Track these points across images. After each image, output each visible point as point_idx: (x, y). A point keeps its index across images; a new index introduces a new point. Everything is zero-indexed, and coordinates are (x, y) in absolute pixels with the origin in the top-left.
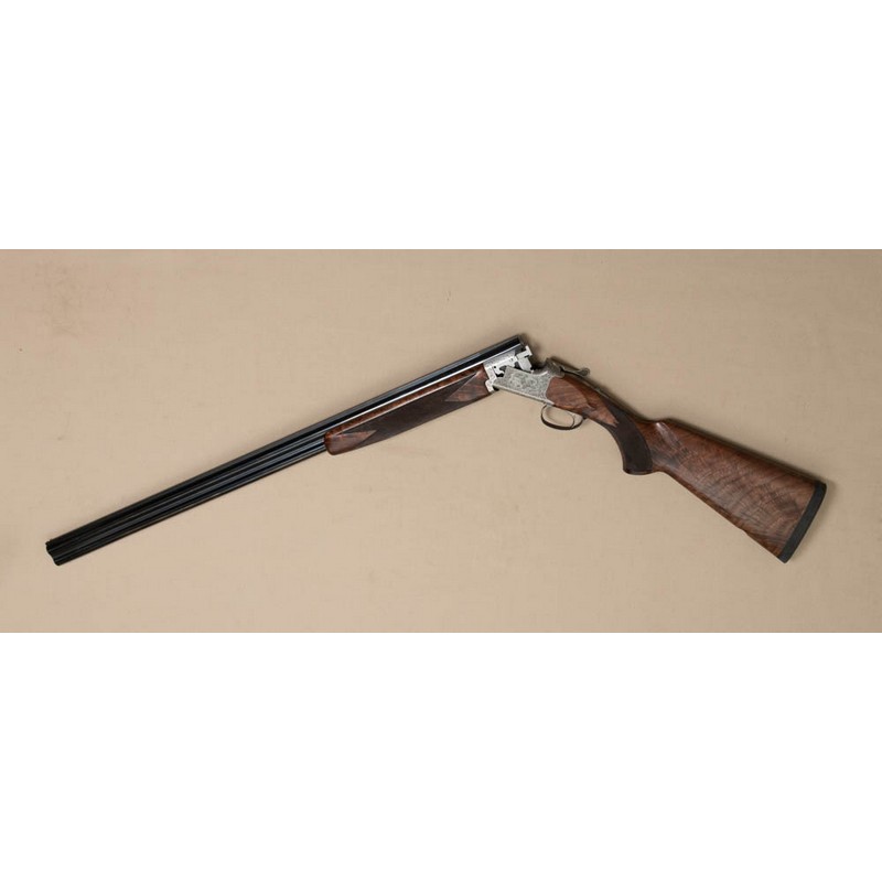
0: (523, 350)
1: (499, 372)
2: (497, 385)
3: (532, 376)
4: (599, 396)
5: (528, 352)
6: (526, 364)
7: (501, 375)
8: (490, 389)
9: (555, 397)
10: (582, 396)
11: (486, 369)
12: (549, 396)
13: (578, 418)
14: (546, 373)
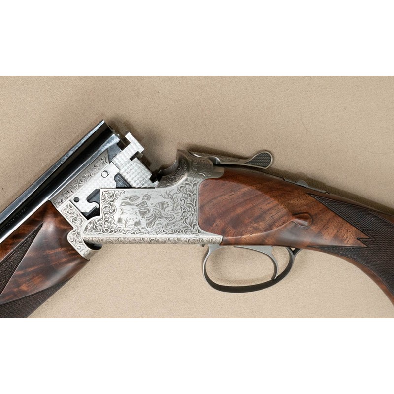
0: (123, 144)
1: (89, 207)
2: (93, 237)
3: (159, 194)
4: (311, 193)
5: (135, 147)
6: (137, 174)
7: (96, 212)
8: (83, 250)
9: (219, 223)
10: (273, 202)
11: (60, 208)
12: (207, 224)
13: (282, 255)
14: (184, 178)
